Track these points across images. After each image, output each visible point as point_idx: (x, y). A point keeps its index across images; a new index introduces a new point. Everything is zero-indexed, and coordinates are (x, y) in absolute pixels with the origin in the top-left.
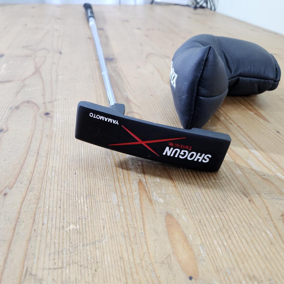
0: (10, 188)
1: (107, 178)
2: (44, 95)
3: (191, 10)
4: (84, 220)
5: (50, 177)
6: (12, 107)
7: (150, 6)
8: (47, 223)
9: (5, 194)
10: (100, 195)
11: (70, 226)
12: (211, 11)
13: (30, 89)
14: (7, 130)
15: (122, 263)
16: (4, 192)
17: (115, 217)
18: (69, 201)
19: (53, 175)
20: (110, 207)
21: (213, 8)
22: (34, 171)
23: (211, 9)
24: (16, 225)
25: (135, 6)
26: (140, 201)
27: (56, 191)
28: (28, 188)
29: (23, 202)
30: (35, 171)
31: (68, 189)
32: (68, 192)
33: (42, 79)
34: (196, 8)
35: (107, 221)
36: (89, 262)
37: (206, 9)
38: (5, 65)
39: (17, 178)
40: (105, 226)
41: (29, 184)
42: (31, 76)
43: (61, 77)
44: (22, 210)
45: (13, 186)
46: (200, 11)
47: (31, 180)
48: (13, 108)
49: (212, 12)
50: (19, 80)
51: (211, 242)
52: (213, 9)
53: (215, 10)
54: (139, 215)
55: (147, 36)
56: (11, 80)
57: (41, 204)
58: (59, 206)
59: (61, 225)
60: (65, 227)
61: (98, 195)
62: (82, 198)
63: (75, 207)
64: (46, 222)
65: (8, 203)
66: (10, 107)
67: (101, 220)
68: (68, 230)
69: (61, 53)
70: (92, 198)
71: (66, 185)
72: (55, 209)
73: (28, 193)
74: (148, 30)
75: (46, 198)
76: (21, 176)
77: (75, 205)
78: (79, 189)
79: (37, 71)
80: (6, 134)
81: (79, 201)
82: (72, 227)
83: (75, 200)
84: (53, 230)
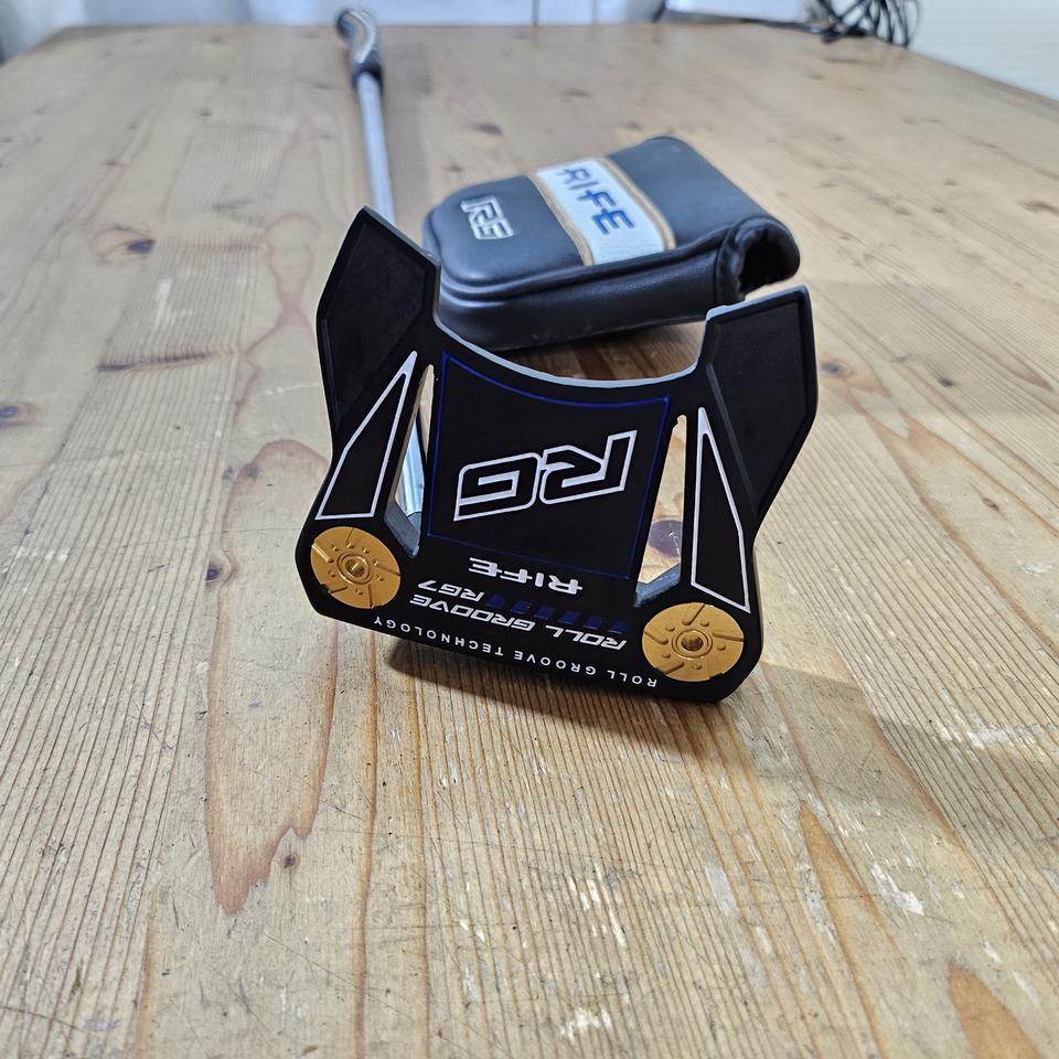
0: (304, 833)
1: (671, 794)
3: (814, 42)
4: (622, 988)
5: (445, 782)
6: (230, 470)
7: (649, 26)
8: (480, 1000)
9: (290, 862)
10: (661, 872)
11: (574, 1017)
12: (892, 47)
13: (280, 390)
14: (234, 572)
16: (282, 851)
17: (745, 976)
18: (545, 898)
19: (455, 775)
21: (899, 37)
22: (375, 757)
23: (890, 39)
24: (360, 1005)
25: (594, 29)
26: (828, 906)
27: (481, 850)
28: (371, 834)
29: (366, 895)
30: (382, 758)
31: (529, 845)
32: (531, 855)
34: (831, 35)
35: (717, 996)
37: (869, 40)
38: (165, 287)
39: (318, 789)
40: (716, 1019)
41: (373, 818)
42: (271, 332)
44: (374, 938)
45: (311, 825)
46: (847, 46)
47: (374, 798)
48: (235, 475)
49: (896, 51)
50: (231, 352)
52: (898, 40)
53: (906, 43)
54: (842, 972)
56: (204, 350)
57: (437, 911)
58: (508, 918)
59: (537, 1009)
60: (556, 1019)
61: (651, 872)
62: (591, 883)
63: (574, 927)
64: (476, 996)
65: (307, 900)
66: (223, 466)
67: (693, 992)
68: (571, 1035)
70: (633, 887)
71: (514, 821)
72: (497, 932)
73: (376, 857)
75: (450, 884)
76: (331, 779)
77: (573, 917)
78: (571, 843)
79: (292, 311)
80: (235, 587)
81: (584, 898)
82: (583, 1020)
83: (565, 892)
84: (514, 1033)
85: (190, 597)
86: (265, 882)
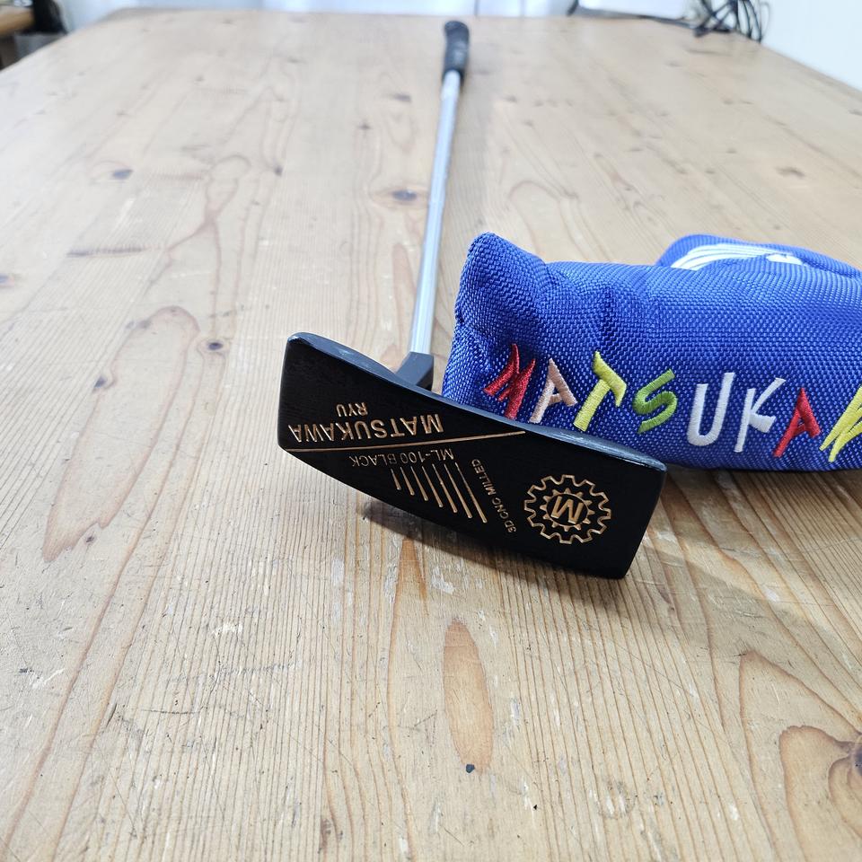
0: (104, 526)
1: (331, 522)
2: (214, 293)
3: (687, 36)
4: (256, 615)
5: (197, 507)
6: (132, 323)
7: (565, 19)
8: (172, 613)
9: (90, 539)
10: (306, 562)
11: (222, 625)
12: (751, 41)
13: (183, 275)
14: (114, 383)
15: (323, 718)
16: (88, 534)
17: (330, 615)
18: (231, 569)
19: (205, 503)
20: (322, 592)
21: (755, 34)
22: (161, 491)
23: (749, 35)
24: (104, 611)
25: (522, 19)
26: (397, 585)
27: (204, 542)
28: (143, 530)
29: (127, 559)
30: (165, 491)
31: (233, 542)
32: (232, 547)
33: (219, 249)
34: (702, 30)
35: (308, 623)
36: (251, 707)
37: (734, 35)
38: (129, 203)
39: (120, 504)
40: (302, 635)
41: (147, 521)
42: (191, 237)
43: (266, 243)
44: (124, 579)
45: (110, 522)
46: (714, 40)
47: (152, 512)
48: (135, 326)
49: (753, 44)
50: (159, 248)
51: (541, 695)
52: (754, 36)
53: (760, 39)
54: (387, 618)
55: (530, 124)
56: (141, 246)
57: (166, 570)
58: (205, 577)
59: (203, 621)
60: (211, 626)
61: (300, 560)
62: (261, 564)
63: (242, 584)
64: (171, 611)
65: (93, 559)
66: (128, 320)
67: (295, 619)
68: (216, 634)
69: (278, 171)
70: (285, 567)
71: (230, 529)
72: (195, 583)
73: (141, 540)
74: (539, 104)
75: (178, 557)
76: (130, 499)
77: (243, 579)
78: (259, 542)
79: (209, 223)
80: (110, 392)
81: (254, 571)
82: (226, 628)
83: (244, 566)
84: (185, 630)
85: (81, 396)
86: (72, 549)
